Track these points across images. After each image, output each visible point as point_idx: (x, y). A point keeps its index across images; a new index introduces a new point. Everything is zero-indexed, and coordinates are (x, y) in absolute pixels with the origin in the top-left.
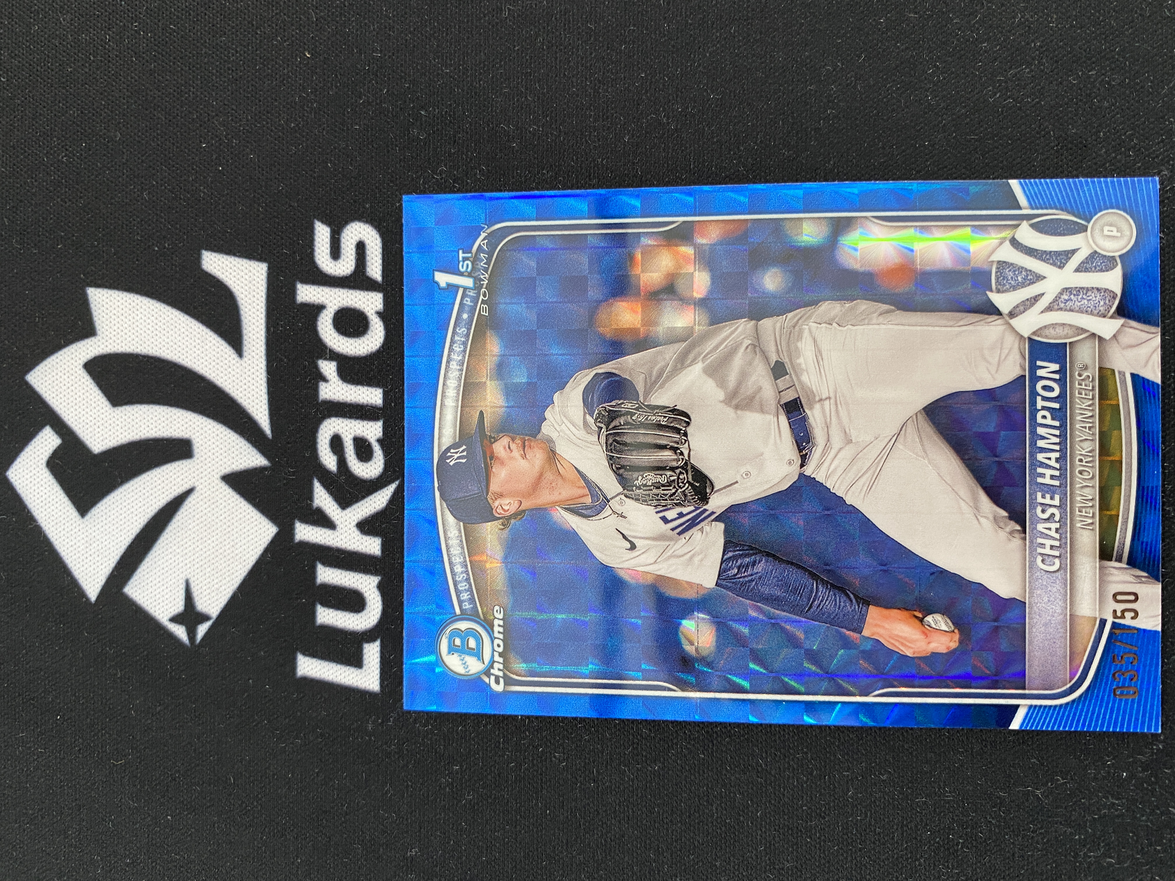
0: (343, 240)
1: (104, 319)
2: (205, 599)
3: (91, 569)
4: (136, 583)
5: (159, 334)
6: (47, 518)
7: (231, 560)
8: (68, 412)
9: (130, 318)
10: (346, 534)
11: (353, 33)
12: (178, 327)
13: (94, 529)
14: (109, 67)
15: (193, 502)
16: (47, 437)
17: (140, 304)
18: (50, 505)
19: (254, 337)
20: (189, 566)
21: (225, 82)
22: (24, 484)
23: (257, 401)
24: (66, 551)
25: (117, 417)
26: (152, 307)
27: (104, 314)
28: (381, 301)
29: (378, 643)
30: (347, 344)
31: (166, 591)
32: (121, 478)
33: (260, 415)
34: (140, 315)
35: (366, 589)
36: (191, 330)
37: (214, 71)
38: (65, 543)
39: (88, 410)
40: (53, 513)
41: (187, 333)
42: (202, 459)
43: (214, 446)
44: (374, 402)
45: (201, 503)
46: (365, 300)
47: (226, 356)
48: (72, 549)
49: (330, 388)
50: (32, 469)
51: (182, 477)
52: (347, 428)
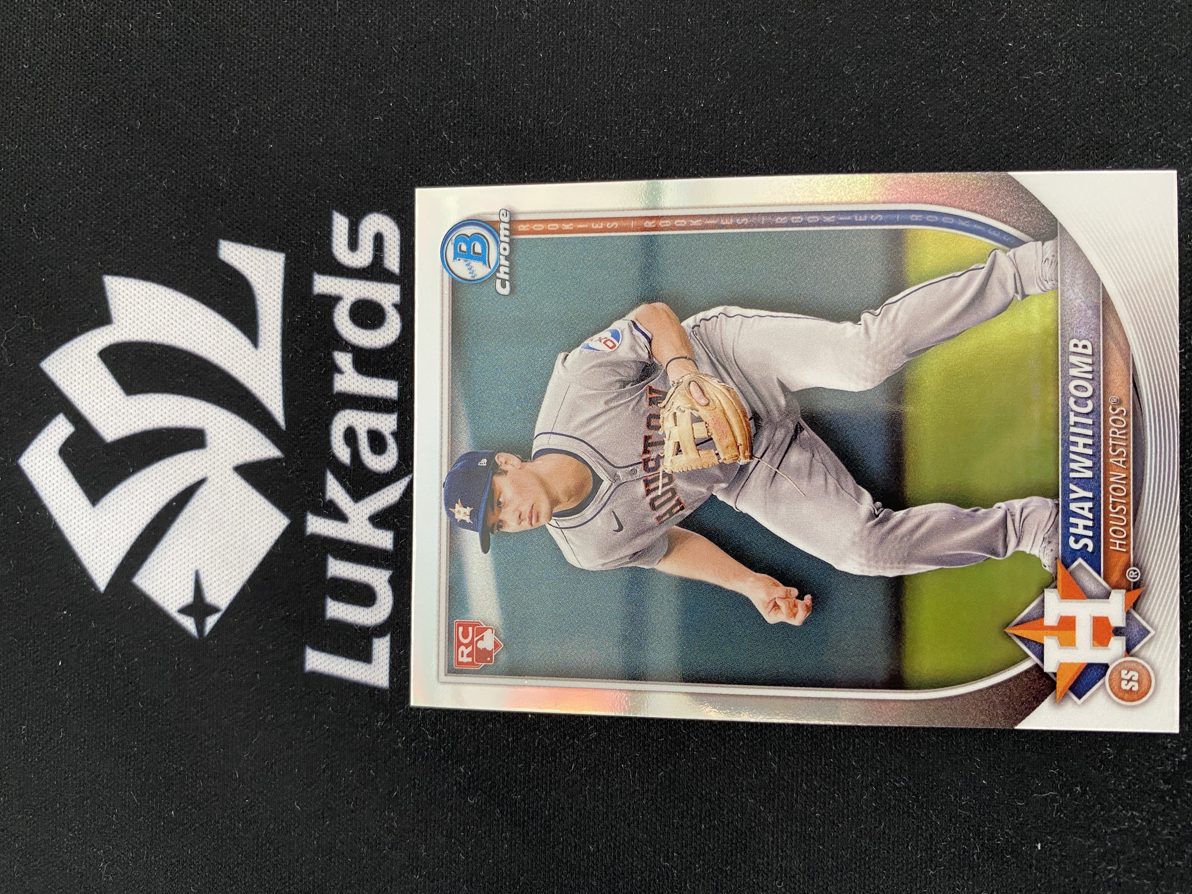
0: (361, 232)
1: (120, 308)
2: (214, 591)
3: (101, 558)
4: (146, 573)
5: (175, 324)
6: (58, 506)
7: (242, 552)
8: (81, 400)
9: (146, 306)
10: (358, 528)
11: (375, 24)
12: (194, 316)
13: (105, 518)
14: (131, 56)
15: (206, 493)
16: (60, 425)
17: (156, 293)
18: (61, 493)
19: (270, 328)
20: (199, 556)
21: (246, 72)
22: (36, 472)
23: (271, 392)
24: (77, 540)
25: (130, 406)
26: (168, 296)
27: (120, 302)
28: (398, 293)
29: (388, 638)
30: (364, 336)
31: (175, 582)
32: (133, 467)
33: (274, 406)
34: (156, 304)
35: (377, 583)
36: (206, 320)
37: (236, 61)
38: (75, 532)
39: (102, 399)
40: (65, 501)
41: (202, 322)
42: (215, 449)
43: (227, 436)
44: (389, 395)
45: (213, 493)
46: (382, 292)
47: (242, 346)
48: (82, 537)
49: (345, 380)
50: (44, 456)
51: (195, 467)
52: (361, 420)
